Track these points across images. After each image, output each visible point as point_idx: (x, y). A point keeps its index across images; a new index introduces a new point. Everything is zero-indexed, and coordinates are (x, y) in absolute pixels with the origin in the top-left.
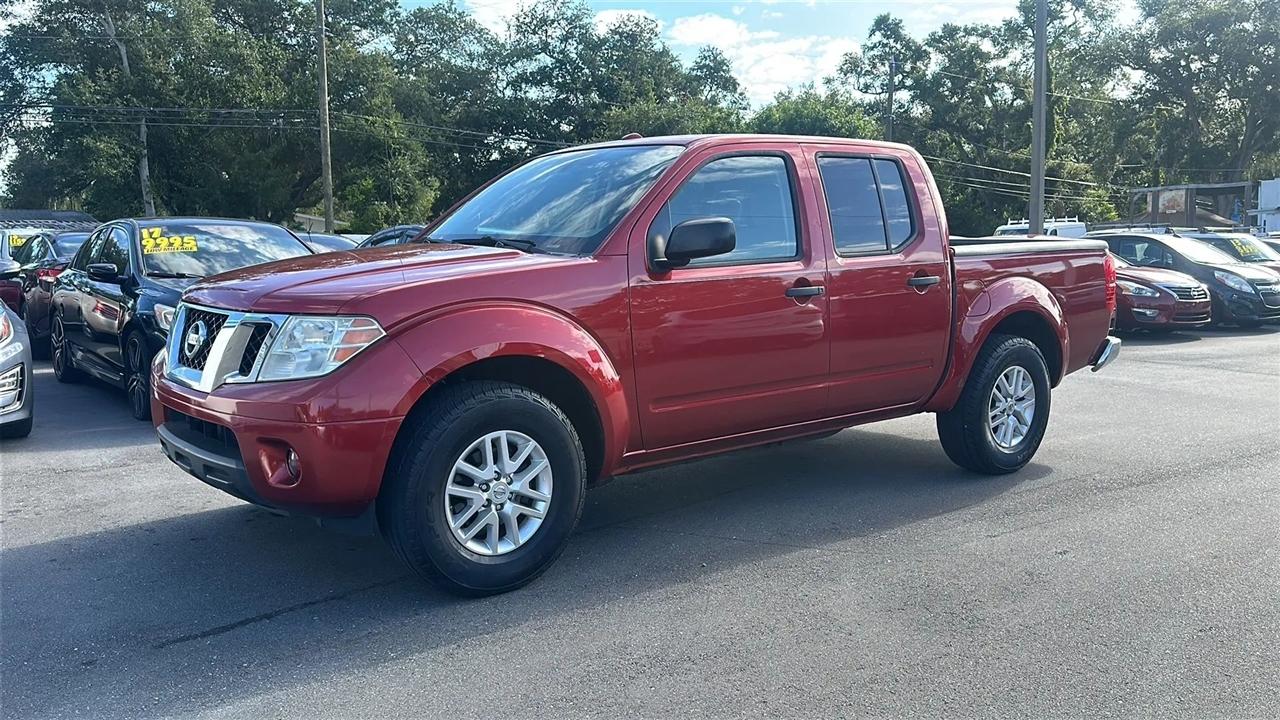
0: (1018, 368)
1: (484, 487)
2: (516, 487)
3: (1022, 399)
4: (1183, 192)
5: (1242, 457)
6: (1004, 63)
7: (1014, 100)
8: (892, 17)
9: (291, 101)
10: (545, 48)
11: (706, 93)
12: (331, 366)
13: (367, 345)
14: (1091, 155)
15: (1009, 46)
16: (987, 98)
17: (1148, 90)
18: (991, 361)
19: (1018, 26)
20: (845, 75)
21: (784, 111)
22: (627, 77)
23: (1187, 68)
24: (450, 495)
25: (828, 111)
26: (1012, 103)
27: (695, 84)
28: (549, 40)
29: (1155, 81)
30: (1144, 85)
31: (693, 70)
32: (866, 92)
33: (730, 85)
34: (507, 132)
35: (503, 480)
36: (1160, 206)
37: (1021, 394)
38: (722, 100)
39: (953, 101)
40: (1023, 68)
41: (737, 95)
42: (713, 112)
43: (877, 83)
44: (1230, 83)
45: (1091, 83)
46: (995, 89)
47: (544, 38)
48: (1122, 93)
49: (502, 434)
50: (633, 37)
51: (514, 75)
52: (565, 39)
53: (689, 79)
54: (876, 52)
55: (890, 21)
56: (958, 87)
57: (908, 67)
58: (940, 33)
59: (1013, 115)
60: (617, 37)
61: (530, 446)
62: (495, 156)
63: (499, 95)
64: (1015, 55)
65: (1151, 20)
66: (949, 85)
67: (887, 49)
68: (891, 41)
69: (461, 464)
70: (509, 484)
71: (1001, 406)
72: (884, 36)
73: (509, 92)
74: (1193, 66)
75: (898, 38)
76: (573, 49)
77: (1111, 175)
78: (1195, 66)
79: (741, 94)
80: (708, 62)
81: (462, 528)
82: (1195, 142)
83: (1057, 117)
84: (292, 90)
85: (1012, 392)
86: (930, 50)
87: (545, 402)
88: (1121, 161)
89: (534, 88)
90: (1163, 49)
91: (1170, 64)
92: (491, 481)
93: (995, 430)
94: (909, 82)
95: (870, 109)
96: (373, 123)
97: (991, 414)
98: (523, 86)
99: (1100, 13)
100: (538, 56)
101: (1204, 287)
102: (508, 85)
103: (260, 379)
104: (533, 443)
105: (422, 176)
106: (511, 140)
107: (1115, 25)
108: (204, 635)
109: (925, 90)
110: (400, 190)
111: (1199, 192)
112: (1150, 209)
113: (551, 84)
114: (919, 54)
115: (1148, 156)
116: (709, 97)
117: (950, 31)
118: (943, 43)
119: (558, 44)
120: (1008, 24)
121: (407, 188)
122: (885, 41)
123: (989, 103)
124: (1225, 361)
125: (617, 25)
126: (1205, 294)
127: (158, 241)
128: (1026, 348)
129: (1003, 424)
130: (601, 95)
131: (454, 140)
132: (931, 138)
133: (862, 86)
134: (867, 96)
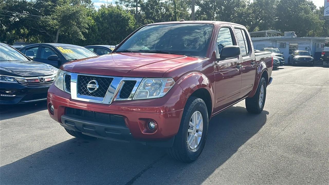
0: (263, 86)
1: (192, 129)
11: (81, 3)
12: (163, 94)
13: (172, 87)
16: (159, 11)
20: (121, 1)
24: (188, 132)
26: (166, 13)
29: (202, 9)
30: (199, 10)
32: (127, 7)
33: (88, 2)
34: (21, 12)
39: (151, 11)
40: (168, 3)
43: (130, 4)
46: (162, 9)
49: (196, 112)
56: (152, 7)
59: (166, 16)
62: (17, 20)
66: (150, 6)
69: (190, 122)
70: (196, 127)
74: (210, 5)
79: (92, 4)
81: (190, 142)
83: (177, 17)
91: (205, 4)
94: (139, 5)
95: (132, 12)
103: (133, 99)
104: (201, 114)
109: (144, 8)
116: (82, 5)
128: (264, 80)
129: (260, 100)
130: (52, 2)
131: (3, 14)
132: (146, 21)
133: (126, 5)
134: (128, 8)
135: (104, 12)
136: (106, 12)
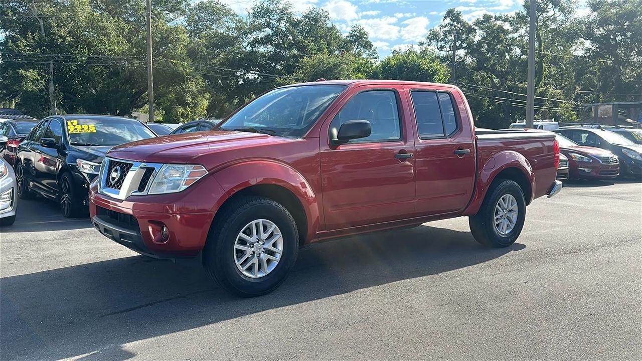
0: (509, 195)
1: (252, 246)
2: (266, 246)
3: (511, 210)
4: (611, 106)
5: (622, 241)
6: (516, 35)
7: (521, 56)
8: (456, 10)
9: (132, 51)
10: (268, 25)
11: (355, 50)
12: (183, 187)
13: (200, 178)
14: (563, 85)
15: (519, 26)
16: (507, 54)
17: (593, 51)
18: (495, 191)
19: (524, 16)
20: (430, 41)
21: (397, 60)
22: (312, 41)
23: (614, 39)
24: (236, 249)
25: (420, 60)
26: (520, 57)
27: (349, 44)
28: (271, 21)
29: (597, 46)
30: (591, 49)
31: (348, 37)
32: (441, 50)
33: (368, 45)
34: (248, 70)
35: (260, 243)
36: (599, 114)
37: (511, 208)
38: (363, 54)
39: (488, 55)
40: (526, 38)
41: (371, 51)
42: (359, 60)
43: (447, 46)
44: (637, 48)
45: (563, 47)
46: (511, 50)
47: (268, 20)
48: (580, 52)
49: (260, 221)
50: (316, 20)
51: (252, 39)
52: (279, 20)
53: (346, 42)
54: (447, 29)
55: (455, 12)
56: (491, 49)
57: (464, 37)
58: (482, 19)
59: (521, 63)
60: (307, 20)
61: (273, 227)
62: (241, 82)
63: (244, 49)
64: (522, 31)
65: (595, 13)
66: (486, 47)
67: (453, 27)
68: (455, 23)
69: (241, 234)
70: (263, 244)
71: (501, 213)
72: (451, 20)
73: (249, 48)
74: (617, 38)
75: (459, 22)
76: (283, 26)
77: (573, 96)
78: (619, 38)
79: (374, 50)
80: (356, 33)
81: (241, 264)
82: (619, 80)
83: (544, 65)
84: (132, 45)
85: (506, 207)
86: (476, 28)
87: (281, 206)
88: (579, 89)
89: (262, 47)
90: (601, 29)
91: (605, 37)
92: (255, 243)
93: (498, 225)
94: (464, 45)
95: (443, 60)
96: (176, 64)
97: (495, 218)
98: (257, 45)
99: (567, 10)
100: (265, 29)
101: (616, 157)
102: (248, 45)
103: (149, 193)
104: (274, 225)
105: (201, 92)
106: (250, 74)
107: (576, 16)
108: (122, 312)
109: (472, 50)
110: (189, 100)
111: (620, 106)
112: (593, 115)
113: (271, 44)
114: (470, 30)
115: (594, 86)
116: (356, 52)
117: (487, 18)
118: (483, 25)
119: (275, 23)
120: (518, 14)
121: (194, 99)
122: (452, 23)
123: (508, 57)
124: (624, 195)
125: (307, 13)
126: (616, 160)
127: (76, 127)
128: (513, 186)
129: (501, 222)
130: (298, 51)
131: (219, 73)
132: (477, 75)
133: (439, 47)
134: (442, 52)
135: (388, 63)
136: (393, 63)
